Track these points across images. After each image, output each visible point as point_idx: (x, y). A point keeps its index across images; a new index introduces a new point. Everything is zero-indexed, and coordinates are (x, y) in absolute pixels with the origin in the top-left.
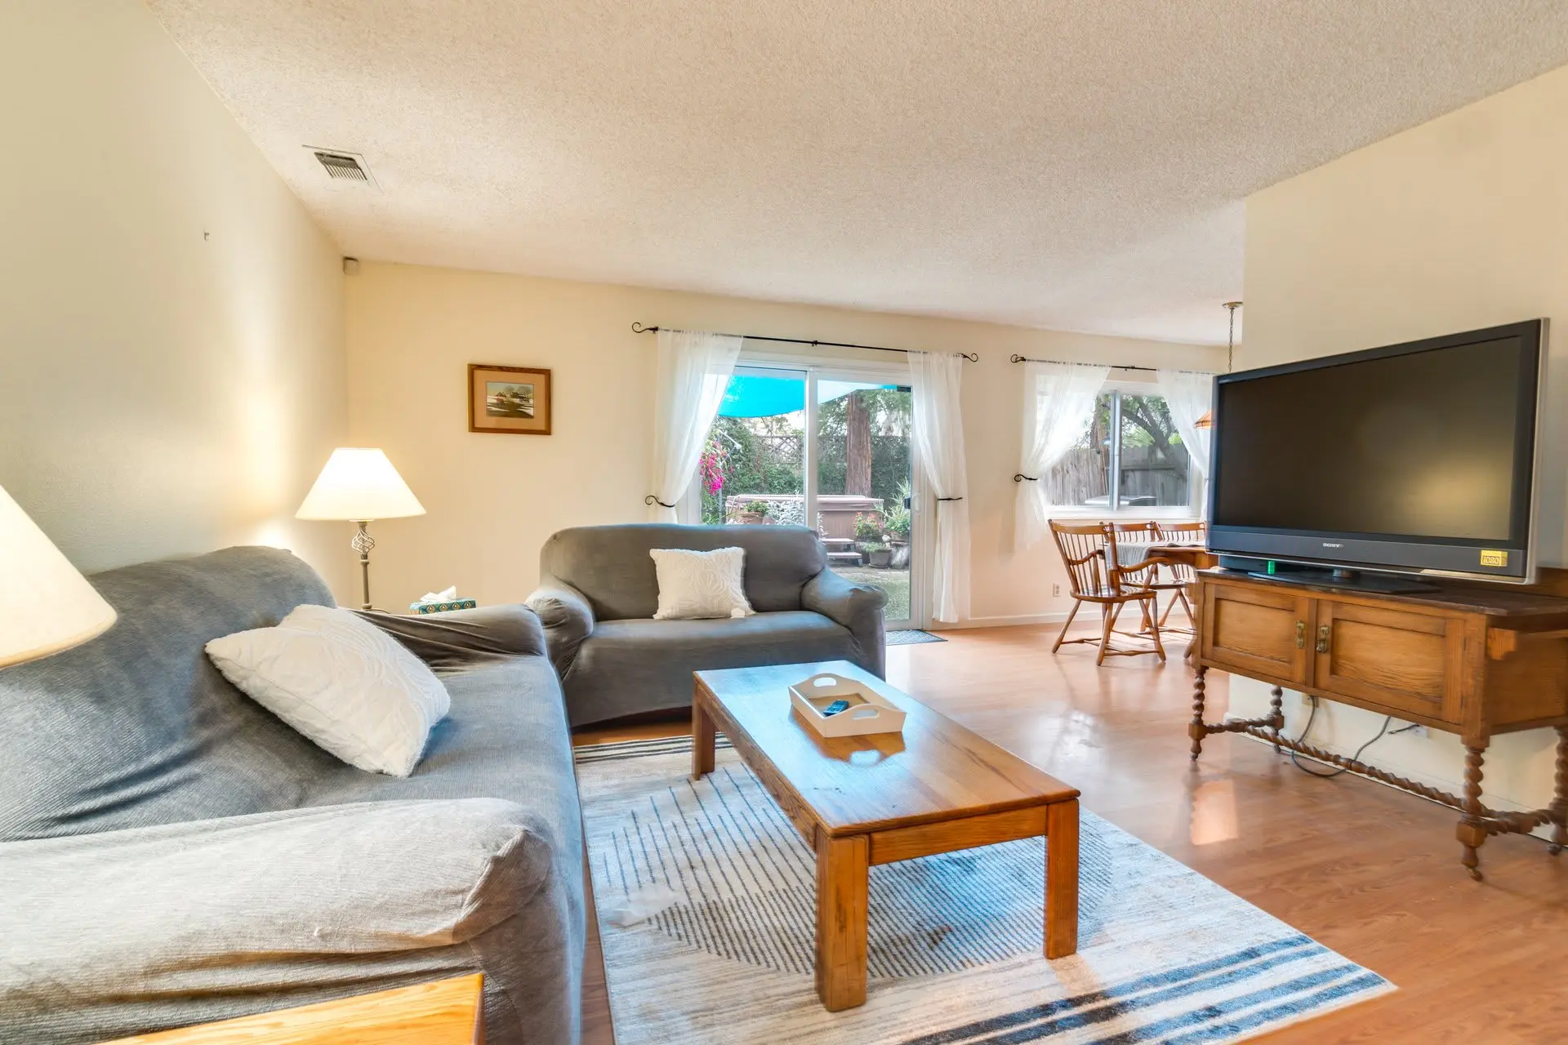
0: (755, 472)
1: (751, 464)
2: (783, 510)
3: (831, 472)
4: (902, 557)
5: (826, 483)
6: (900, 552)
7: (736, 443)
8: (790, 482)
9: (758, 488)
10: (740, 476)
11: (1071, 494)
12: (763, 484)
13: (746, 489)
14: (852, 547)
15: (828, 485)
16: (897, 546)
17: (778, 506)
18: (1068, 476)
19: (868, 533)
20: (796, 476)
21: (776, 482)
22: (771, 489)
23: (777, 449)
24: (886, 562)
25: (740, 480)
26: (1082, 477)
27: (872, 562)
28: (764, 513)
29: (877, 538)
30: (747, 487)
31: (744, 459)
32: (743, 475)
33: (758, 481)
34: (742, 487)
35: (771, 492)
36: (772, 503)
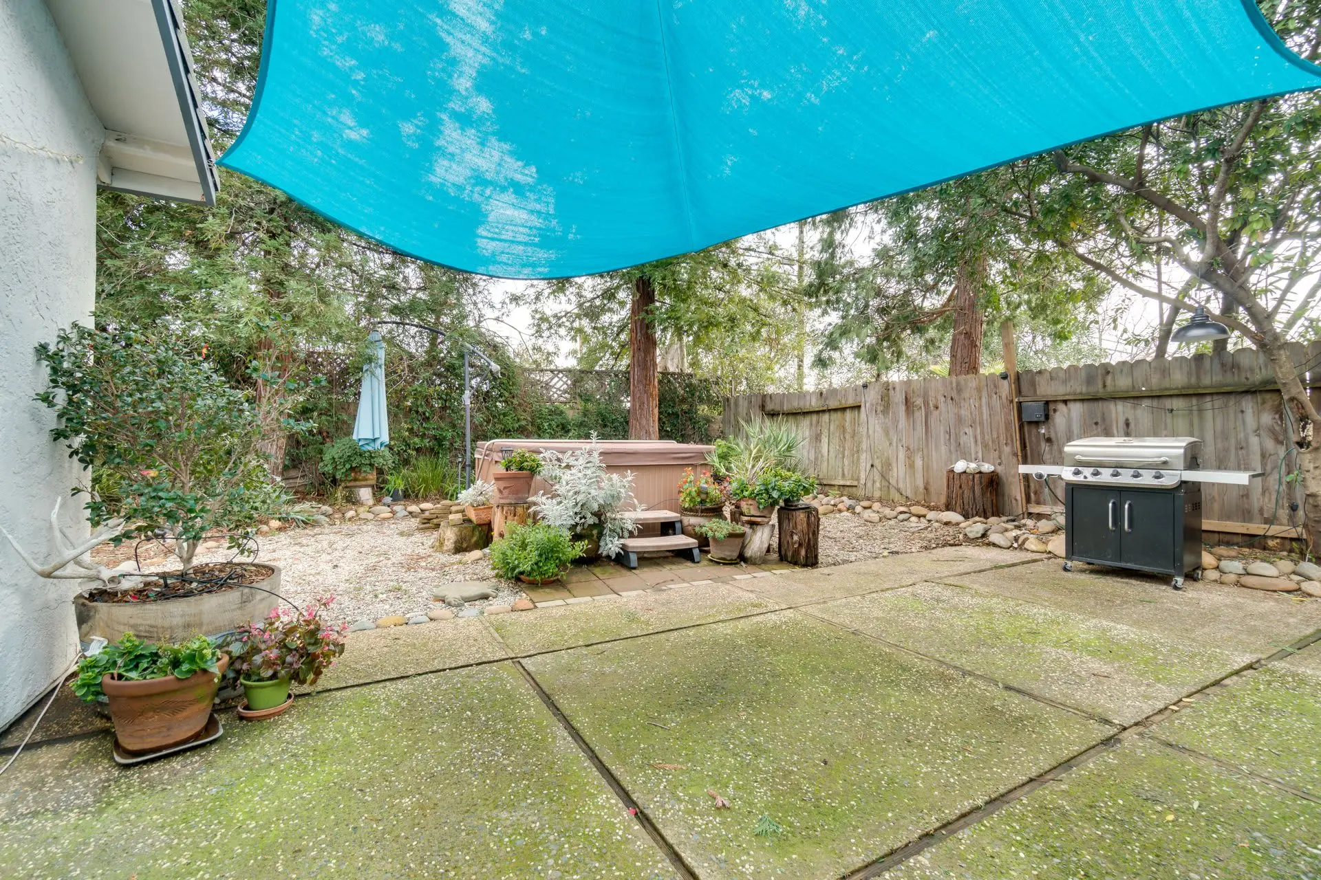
0: (520, 410)
1: (515, 401)
2: (568, 467)
3: (611, 412)
4: (762, 542)
5: (605, 426)
6: (759, 534)
7: (492, 363)
8: (562, 424)
9: (522, 432)
10: (502, 417)
11: (943, 437)
12: (530, 428)
13: (507, 433)
14: (678, 526)
15: (608, 429)
16: (753, 524)
17: (559, 460)
18: (936, 413)
19: (703, 502)
20: (570, 417)
21: (546, 425)
22: (539, 433)
23: (547, 386)
24: (735, 554)
25: (500, 422)
26: (963, 412)
27: (715, 552)
28: (533, 471)
29: (716, 511)
30: (509, 431)
31: (507, 394)
32: (505, 415)
33: (524, 423)
34: (503, 431)
35: (540, 437)
36: (547, 454)
